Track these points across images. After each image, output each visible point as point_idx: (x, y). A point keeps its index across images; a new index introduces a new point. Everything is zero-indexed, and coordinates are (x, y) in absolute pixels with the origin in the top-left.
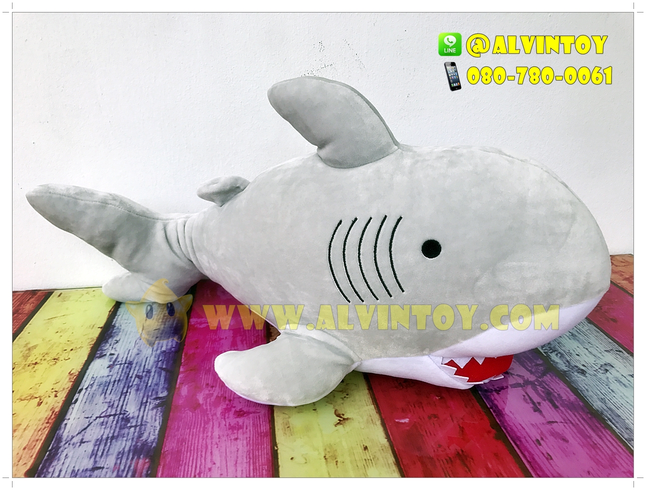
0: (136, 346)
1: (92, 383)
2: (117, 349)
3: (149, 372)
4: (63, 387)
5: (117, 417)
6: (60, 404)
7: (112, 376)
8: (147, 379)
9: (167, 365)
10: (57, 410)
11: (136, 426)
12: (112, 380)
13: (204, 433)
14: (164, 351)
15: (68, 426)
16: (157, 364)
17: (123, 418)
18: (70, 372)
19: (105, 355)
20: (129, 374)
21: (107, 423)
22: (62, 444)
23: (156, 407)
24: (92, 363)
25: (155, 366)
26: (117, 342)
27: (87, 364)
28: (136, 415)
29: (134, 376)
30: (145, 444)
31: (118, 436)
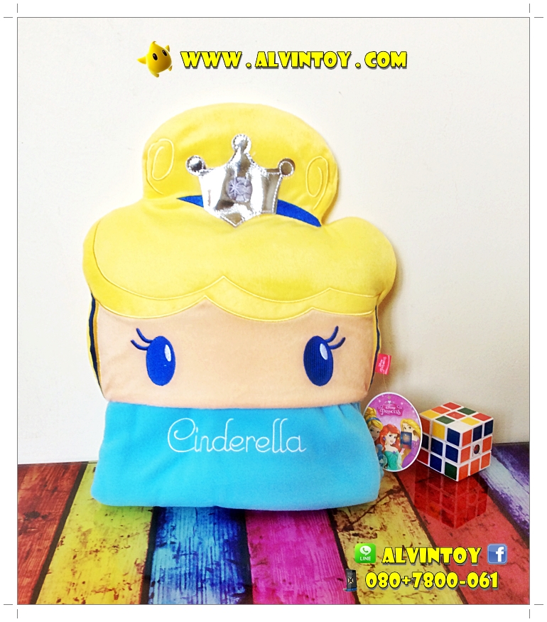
0: (196, 534)
1: (162, 575)
2: (177, 536)
3: (218, 564)
4: (134, 578)
7: (180, 567)
8: (218, 573)
9: (234, 556)
12: (183, 573)
14: (227, 541)
16: (224, 556)
18: (135, 563)
19: (166, 543)
20: (197, 567)
24: (155, 553)
25: (222, 558)
26: (174, 528)
27: (150, 554)
29: (204, 569)
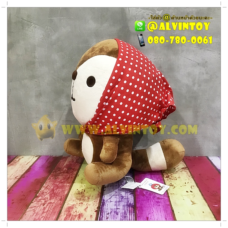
5: (119, 196)
6: (100, 191)
10: (100, 192)
11: (126, 199)
13: (148, 202)
15: (105, 197)
17: (121, 196)
21: (117, 197)
22: (105, 201)
23: (131, 194)
28: (125, 196)
30: (130, 204)
31: (121, 201)
